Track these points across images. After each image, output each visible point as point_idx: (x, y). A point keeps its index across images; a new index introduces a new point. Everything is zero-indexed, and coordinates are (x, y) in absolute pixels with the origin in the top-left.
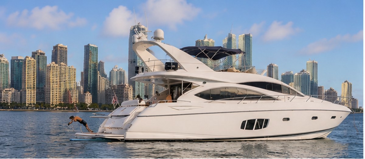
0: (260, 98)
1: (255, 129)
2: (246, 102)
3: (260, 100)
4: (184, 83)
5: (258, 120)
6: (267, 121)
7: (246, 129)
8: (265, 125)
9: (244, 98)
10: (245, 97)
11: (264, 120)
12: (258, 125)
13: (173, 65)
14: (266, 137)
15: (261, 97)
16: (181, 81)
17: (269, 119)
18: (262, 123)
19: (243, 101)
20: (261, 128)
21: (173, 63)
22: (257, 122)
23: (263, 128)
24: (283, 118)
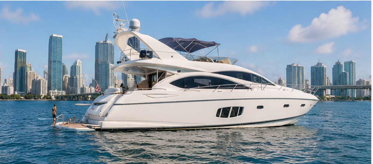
0: (234, 87)
1: (230, 117)
2: (221, 91)
3: (235, 89)
4: (159, 71)
5: (233, 108)
6: (242, 108)
7: (221, 117)
8: (240, 113)
9: (218, 86)
10: (220, 86)
11: (239, 108)
12: (233, 112)
13: (147, 53)
14: (242, 124)
15: (236, 85)
16: (156, 70)
17: (244, 107)
18: (237, 111)
19: (217, 90)
20: (236, 116)
21: (147, 51)
22: (232, 110)
23: (238, 115)
24: (257, 106)
